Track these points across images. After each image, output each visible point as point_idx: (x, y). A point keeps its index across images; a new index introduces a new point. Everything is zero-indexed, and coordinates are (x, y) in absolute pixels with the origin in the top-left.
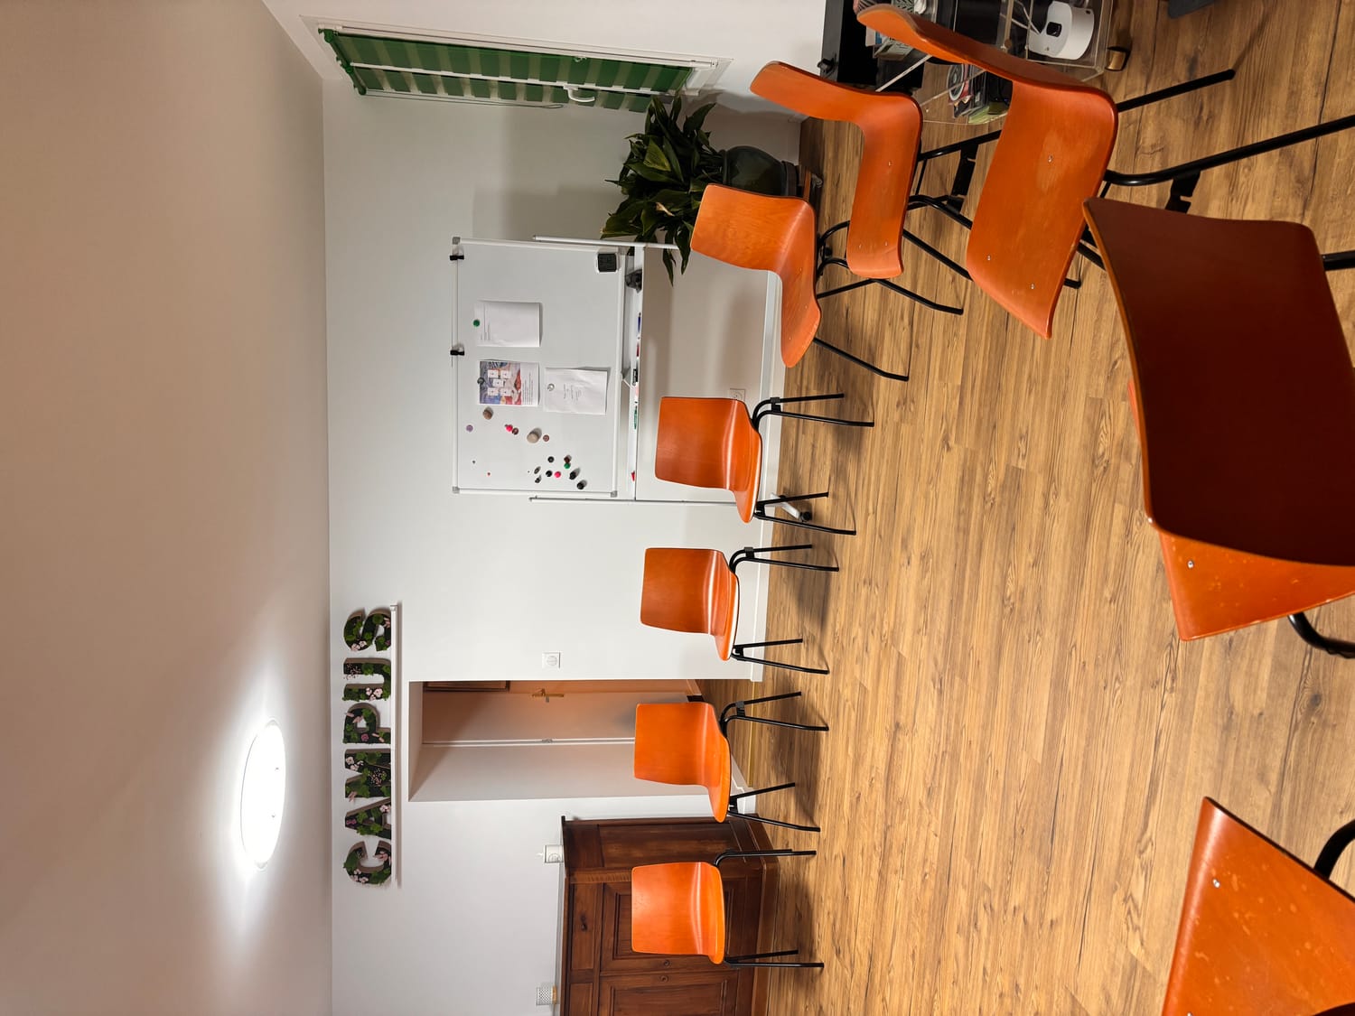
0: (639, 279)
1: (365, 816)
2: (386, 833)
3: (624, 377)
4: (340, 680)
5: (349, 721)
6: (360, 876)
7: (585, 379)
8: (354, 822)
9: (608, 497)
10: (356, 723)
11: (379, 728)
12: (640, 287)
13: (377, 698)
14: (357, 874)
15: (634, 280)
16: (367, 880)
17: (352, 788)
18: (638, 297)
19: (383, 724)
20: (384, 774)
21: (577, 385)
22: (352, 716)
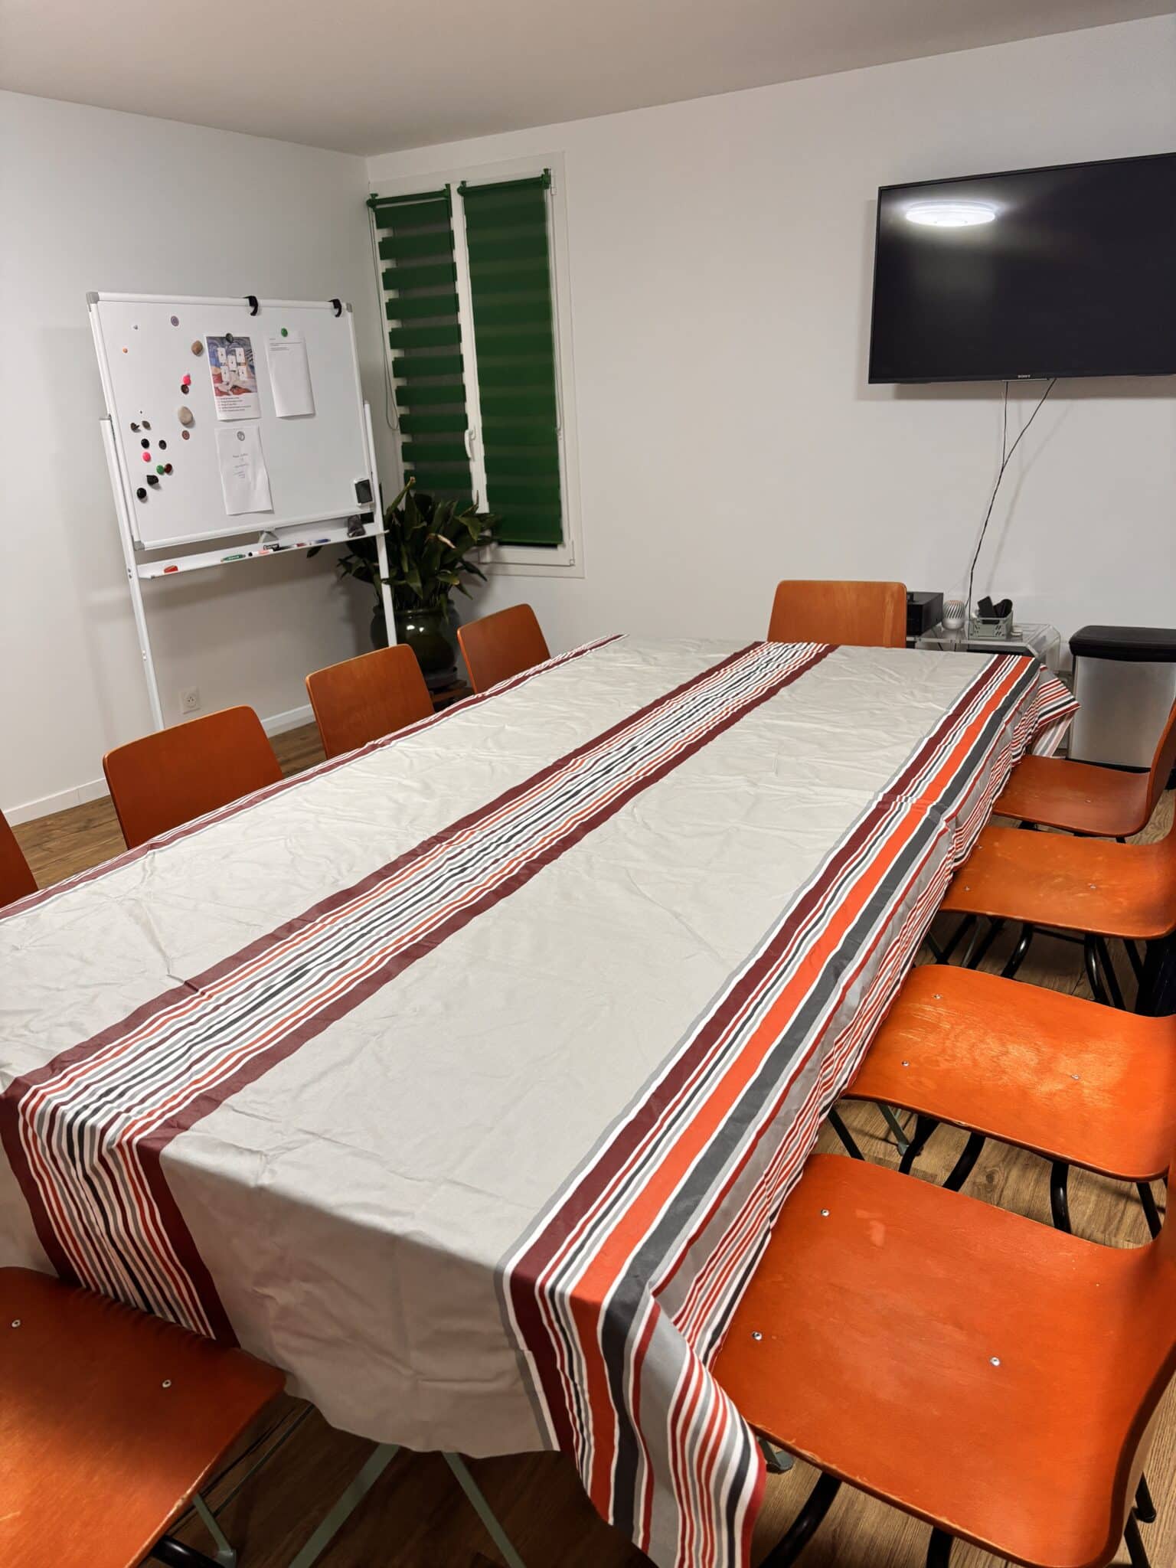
3: (269, 532)
7: (258, 481)
9: (136, 538)
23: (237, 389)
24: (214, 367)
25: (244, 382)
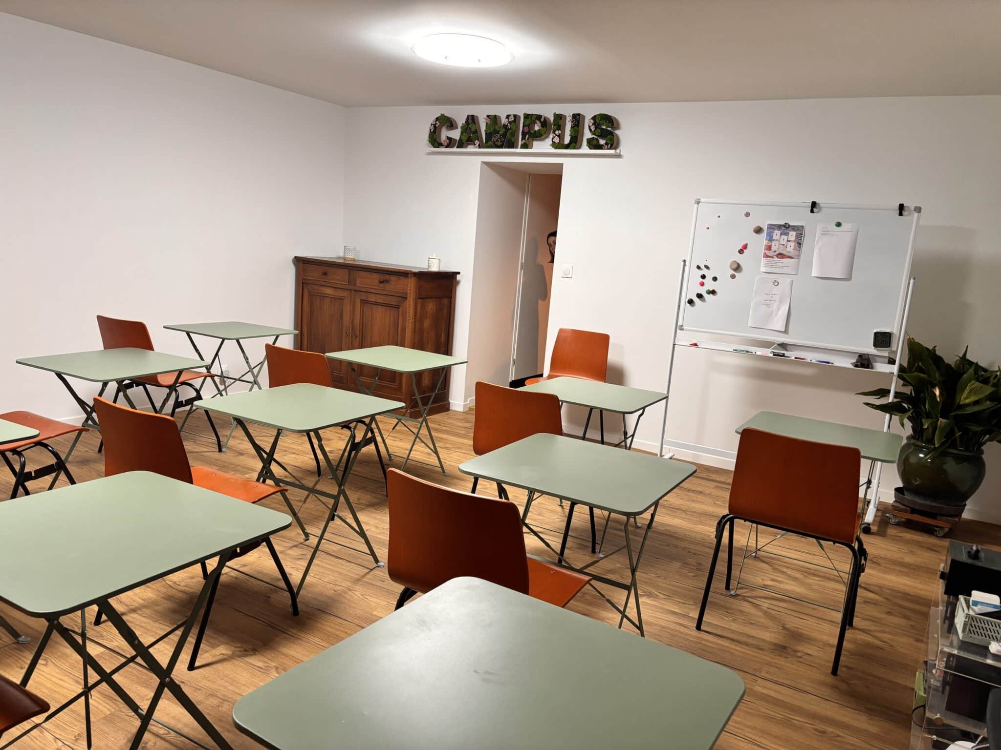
0: (863, 366)
1: (473, 129)
2: (461, 145)
3: (778, 344)
4: (568, 110)
5: (539, 117)
6: (435, 125)
7: (780, 312)
8: (470, 121)
9: (680, 323)
10: (537, 123)
11: (533, 140)
12: (856, 366)
13: (553, 139)
14: (436, 124)
15: (864, 362)
16: (432, 131)
17: (494, 119)
18: (847, 363)
19: (536, 144)
20: (499, 143)
21: (776, 305)
22: (542, 120)
23: (781, 255)
24: (767, 241)
25: (789, 252)
